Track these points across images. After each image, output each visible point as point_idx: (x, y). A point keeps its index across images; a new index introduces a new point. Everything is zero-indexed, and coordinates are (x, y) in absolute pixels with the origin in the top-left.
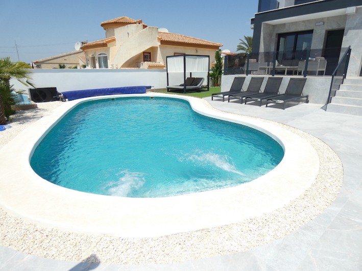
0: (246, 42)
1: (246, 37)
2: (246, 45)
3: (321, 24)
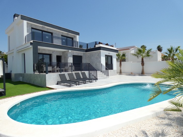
3: (55, 52)
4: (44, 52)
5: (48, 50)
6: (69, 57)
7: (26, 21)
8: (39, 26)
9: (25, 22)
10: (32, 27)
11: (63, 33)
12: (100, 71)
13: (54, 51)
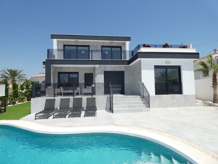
0: (8, 73)
1: (8, 69)
2: (9, 75)
3: (82, 70)
4: (67, 71)
5: (73, 68)
6: (97, 74)
7: (56, 39)
8: (72, 41)
9: (55, 41)
10: (65, 44)
11: (104, 42)
12: (139, 96)
13: (82, 68)
